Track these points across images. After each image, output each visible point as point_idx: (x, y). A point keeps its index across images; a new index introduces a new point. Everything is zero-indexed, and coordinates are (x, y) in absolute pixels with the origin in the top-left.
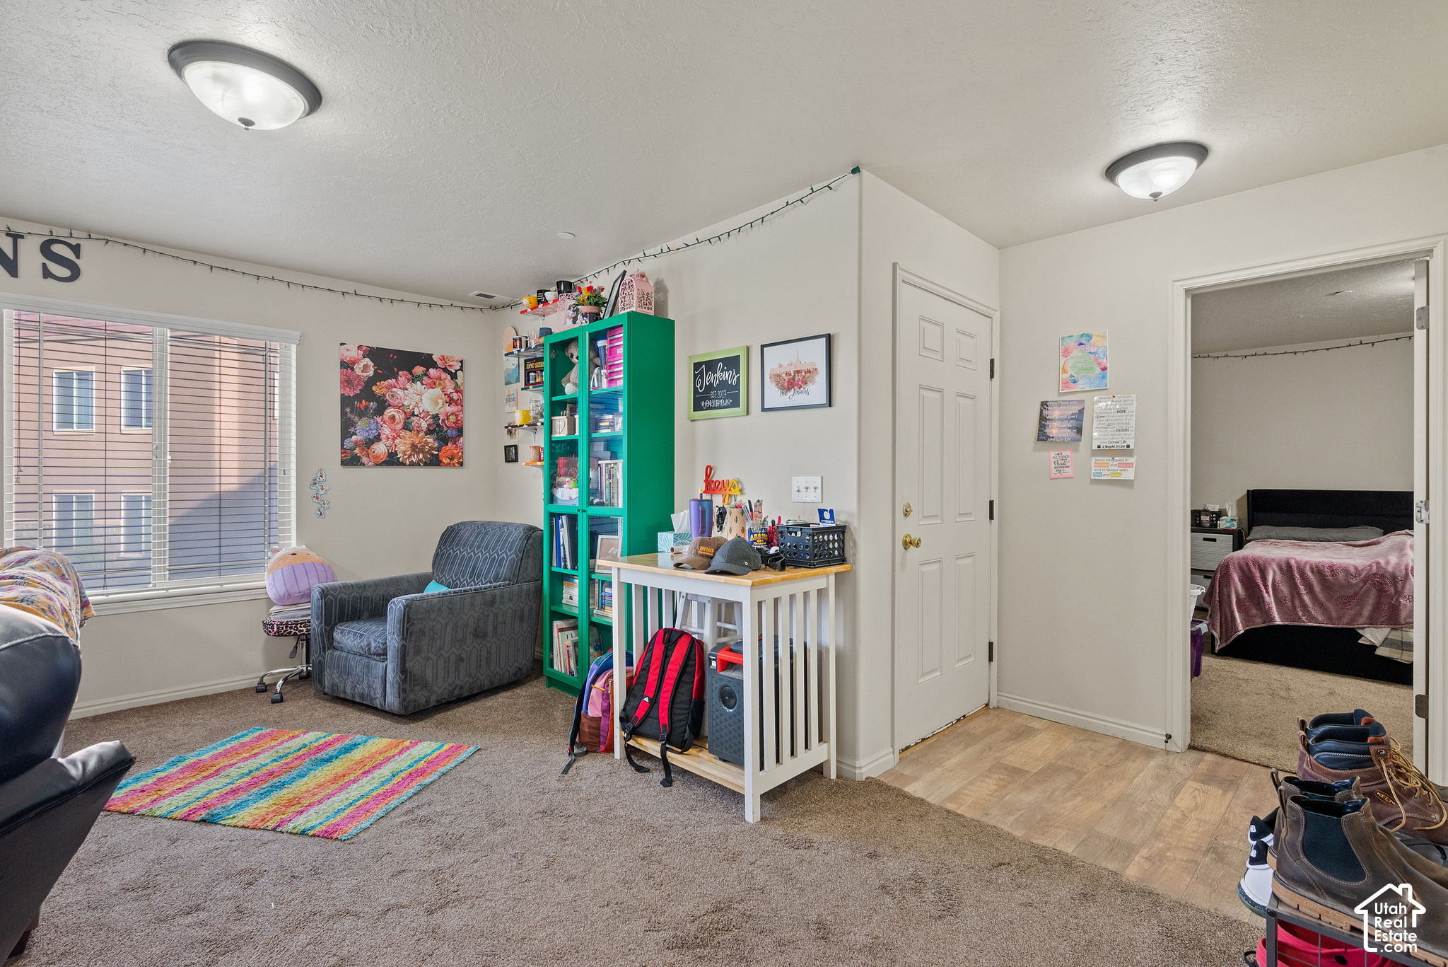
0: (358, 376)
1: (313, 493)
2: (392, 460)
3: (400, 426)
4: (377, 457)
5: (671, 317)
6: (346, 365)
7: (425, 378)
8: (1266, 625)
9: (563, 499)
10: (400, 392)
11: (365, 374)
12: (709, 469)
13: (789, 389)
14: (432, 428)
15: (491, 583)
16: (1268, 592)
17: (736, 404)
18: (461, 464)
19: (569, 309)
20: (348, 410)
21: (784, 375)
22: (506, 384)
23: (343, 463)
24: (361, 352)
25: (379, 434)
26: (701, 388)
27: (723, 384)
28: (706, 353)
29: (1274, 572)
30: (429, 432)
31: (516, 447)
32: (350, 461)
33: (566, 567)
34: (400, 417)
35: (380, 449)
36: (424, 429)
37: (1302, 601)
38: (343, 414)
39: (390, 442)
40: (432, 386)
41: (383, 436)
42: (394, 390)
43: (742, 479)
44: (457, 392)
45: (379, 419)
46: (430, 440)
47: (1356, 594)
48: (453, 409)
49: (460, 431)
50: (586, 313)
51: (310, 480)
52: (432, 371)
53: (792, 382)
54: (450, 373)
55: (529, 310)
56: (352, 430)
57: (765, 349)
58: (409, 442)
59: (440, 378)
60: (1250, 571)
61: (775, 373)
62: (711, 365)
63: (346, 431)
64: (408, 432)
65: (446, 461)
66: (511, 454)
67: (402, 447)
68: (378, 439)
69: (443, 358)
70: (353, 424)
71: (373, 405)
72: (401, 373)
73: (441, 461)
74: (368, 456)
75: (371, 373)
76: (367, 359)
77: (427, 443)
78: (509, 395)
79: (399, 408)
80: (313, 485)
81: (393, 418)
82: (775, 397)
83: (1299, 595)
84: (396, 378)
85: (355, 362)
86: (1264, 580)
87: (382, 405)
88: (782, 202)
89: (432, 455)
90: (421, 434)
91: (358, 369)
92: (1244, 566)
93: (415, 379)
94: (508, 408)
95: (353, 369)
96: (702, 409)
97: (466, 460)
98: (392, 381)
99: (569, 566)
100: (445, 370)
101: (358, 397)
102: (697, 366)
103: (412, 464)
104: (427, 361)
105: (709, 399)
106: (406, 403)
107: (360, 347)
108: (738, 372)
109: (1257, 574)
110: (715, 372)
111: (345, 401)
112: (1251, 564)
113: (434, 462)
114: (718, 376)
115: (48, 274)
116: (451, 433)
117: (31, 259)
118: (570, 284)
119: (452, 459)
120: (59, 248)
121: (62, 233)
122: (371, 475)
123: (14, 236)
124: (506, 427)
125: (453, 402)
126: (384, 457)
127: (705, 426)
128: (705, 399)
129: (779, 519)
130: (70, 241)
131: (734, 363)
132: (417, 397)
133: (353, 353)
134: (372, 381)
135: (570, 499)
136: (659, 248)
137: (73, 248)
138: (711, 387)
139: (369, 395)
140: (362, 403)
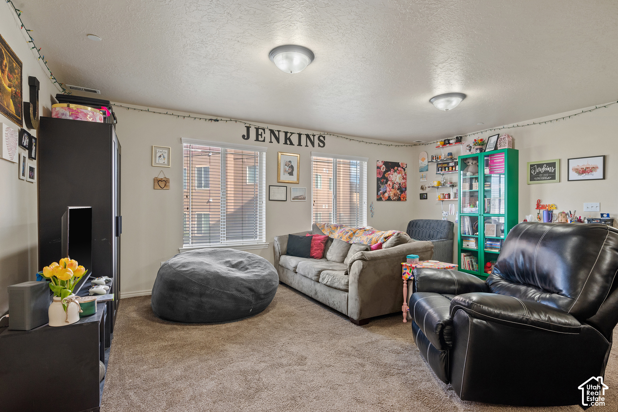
0: (382, 171)
1: (370, 209)
2: (389, 199)
3: (391, 187)
4: (385, 198)
5: (516, 148)
6: (378, 168)
7: (397, 171)
9: (467, 211)
10: (391, 176)
11: (383, 170)
12: (539, 202)
13: (583, 174)
14: (399, 188)
15: (439, 239)
17: (553, 178)
18: (406, 200)
19: (467, 146)
20: (379, 182)
21: (580, 169)
22: (420, 172)
23: (377, 200)
24: (382, 163)
25: (386, 190)
26: (534, 173)
27: (546, 172)
28: (535, 160)
30: (398, 189)
31: (426, 194)
32: (379, 199)
33: (469, 234)
34: (391, 184)
35: (386, 195)
36: (397, 188)
38: (378, 184)
39: (389, 193)
40: (399, 173)
41: (387, 191)
42: (390, 175)
43: (556, 204)
44: (405, 175)
45: (386, 185)
46: (398, 192)
48: (403, 181)
49: (406, 188)
50: (478, 148)
51: (370, 206)
52: (399, 168)
53: (584, 171)
54: (403, 169)
55: (441, 146)
56: (380, 189)
57: (570, 160)
58: (393, 193)
59: (401, 171)
61: (575, 168)
62: (540, 166)
63: (378, 190)
64: (393, 189)
65: (402, 199)
66: (423, 197)
67: (392, 194)
68: (386, 192)
69: (402, 164)
70: (380, 187)
71: (385, 180)
72: (392, 169)
73: (401, 199)
74: (384, 198)
75: (385, 170)
76: (384, 165)
77: (398, 193)
78: (422, 176)
79: (391, 181)
80: (370, 208)
81: (389, 184)
82: (574, 175)
84: (390, 171)
85: (381, 167)
87: (387, 181)
88: (580, 111)
89: (399, 197)
90: (396, 190)
91: (382, 168)
93: (395, 171)
94: (422, 180)
95: (380, 169)
96: (535, 180)
97: (407, 199)
98: (389, 172)
99: (470, 234)
100: (402, 168)
101: (382, 178)
102: (531, 166)
103: (394, 200)
104: (397, 165)
105: (539, 177)
106: (393, 180)
107: (382, 162)
108: (555, 167)
110: (542, 167)
111: (378, 180)
113: (399, 199)
114: (544, 169)
115: (319, 146)
116: (404, 189)
117: (316, 142)
118: (461, 137)
119: (404, 198)
120: (321, 138)
121: (322, 133)
122: (384, 204)
123: (314, 136)
124: (420, 187)
125: (404, 178)
126: (387, 198)
127: (535, 186)
128: (536, 177)
129: (580, 217)
130: (324, 136)
131: (553, 165)
132: (395, 177)
133: (380, 164)
134: (385, 172)
135: (472, 211)
136: (511, 125)
137: (324, 137)
138: (540, 173)
139: (384, 177)
140: (382, 180)
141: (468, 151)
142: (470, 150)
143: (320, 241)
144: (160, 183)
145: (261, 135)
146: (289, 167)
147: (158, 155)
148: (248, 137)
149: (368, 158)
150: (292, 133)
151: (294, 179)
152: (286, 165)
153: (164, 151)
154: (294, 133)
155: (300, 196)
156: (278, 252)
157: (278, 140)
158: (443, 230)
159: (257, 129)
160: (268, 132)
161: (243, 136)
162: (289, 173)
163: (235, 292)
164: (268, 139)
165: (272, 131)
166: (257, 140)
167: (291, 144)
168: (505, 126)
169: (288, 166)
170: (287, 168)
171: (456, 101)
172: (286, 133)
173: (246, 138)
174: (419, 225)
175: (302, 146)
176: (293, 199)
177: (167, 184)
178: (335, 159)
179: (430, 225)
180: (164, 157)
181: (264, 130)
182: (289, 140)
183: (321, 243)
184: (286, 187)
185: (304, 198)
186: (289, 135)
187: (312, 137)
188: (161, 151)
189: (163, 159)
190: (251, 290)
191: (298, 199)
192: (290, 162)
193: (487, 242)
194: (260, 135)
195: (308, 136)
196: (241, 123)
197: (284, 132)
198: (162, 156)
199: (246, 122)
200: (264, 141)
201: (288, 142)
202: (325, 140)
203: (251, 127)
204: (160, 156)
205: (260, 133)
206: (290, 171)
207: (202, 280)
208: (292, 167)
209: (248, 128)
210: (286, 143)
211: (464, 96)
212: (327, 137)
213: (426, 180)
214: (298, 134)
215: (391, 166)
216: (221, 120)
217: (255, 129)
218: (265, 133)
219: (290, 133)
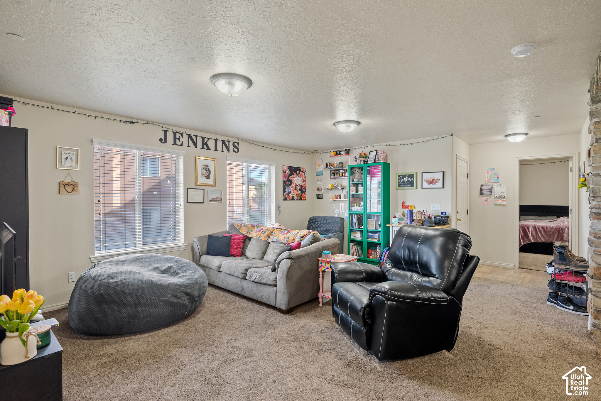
1: (278, 208)
2: (293, 199)
3: (294, 189)
4: (290, 198)
5: (388, 162)
6: (284, 172)
7: (299, 174)
8: (529, 243)
9: (355, 210)
11: (288, 174)
12: (404, 203)
13: (431, 184)
15: (334, 233)
16: (530, 234)
17: (413, 186)
18: (306, 199)
19: (354, 158)
20: (285, 184)
21: (429, 180)
22: (316, 175)
26: (400, 181)
27: (408, 181)
28: (401, 172)
29: (531, 228)
30: (300, 190)
31: (322, 194)
32: (285, 199)
33: (356, 228)
34: (294, 186)
35: (291, 195)
36: (299, 189)
37: (539, 236)
40: (300, 177)
41: (291, 192)
42: (293, 178)
43: (414, 205)
44: (305, 178)
45: (290, 187)
46: (300, 193)
47: (553, 233)
48: (304, 183)
49: (306, 190)
50: (362, 160)
51: (277, 205)
52: (300, 172)
53: (431, 182)
55: (334, 156)
57: (423, 173)
58: (296, 193)
59: (302, 174)
60: (525, 228)
61: (426, 179)
62: (404, 176)
63: (284, 191)
64: (296, 191)
65: (303, 199)
66: (319, 197)
67: (295, 195)
68: (290, 193)
69: (302, 168)
71: (289, 183)
72: (294, 173)
73: (302, 199)
75: (289, 174)
76: (288, 170)
77: (299, 193)
78: (319, 179)
80: (278, 206)
81: (293, 186)
82: (425, 185)
83: (538, 234)
86: (529, 230)
87: (291, 183)
88: (429, 138)
89: (300, 197)
90: (298, 191)
91: (287, 172)
92: (523, 227)
93: (297, 175)
94: (318, 183)
95: (286, 173)
96: (401, 187)
97: (306, 198)
98: (293, 176)
99: (357, 228)
100: (303, 172)
101: (287, 181)
102: (399, 176)
103: (297, 200)
104: (299, 169)
105: (403, 184)
106: (295, 182)
108: (414, 178)
109: (527, 229)
110: (405, 178)
111: (284, 182)
112: (525, 226)
113: (300, 199)
114: (407, 179)
115: (234, 151)
116: (304, 190)
117: (231, 147)
118: (349, 150)
119: (304, 198)
120: (236, 144)
121: (237, 140)
122: (289, 203)
123: (229, 142)
124: (317, 188)
125: (304, 181)
126: (291, 198)
127: (402, 191)
128: (402, 184)
129: (429, 214)
130: (238, 142)
131: (412, 176)
132: (297, 180)
133: (286, 168)
134: (289, 176)
135: (358, 210)
136: (385, 144)
137: (238, 144)
138: (404, 181)
139: (288, 180)
140: (287, 183)
141: (355, 162)
142: (356, 161)
143: (240, 240)
144: (66, 187)
145: (179, 139)
146: (207, 171)
147: (64, 156)
148: (166, 141)
149: (276, 163)
150: (209, 139)
151: (211, 181)
152: (203, 169)
153: (71, 152)
154: (211, 139)
155: (217, 198)
156: (199, 252)
157: (195, 144)
158: (337, 225)
159: (175, 133)
160: (185, 137)
161: (161, 140)
162: (206, 177)
163: (172, 299)
164: (185, 144)
165: (189, 136)
166: (175, 143)
167: (208, 148)
168: (381, 144)
169: (205, 170)
170: (204, 172)
171: (353, 126)
172: (203, 138)
173: (163, 141)
174: (318, 221)
175: (218, 151)
176: (211, 201)
177: (76, 188)
178: (247, 164)
179: (326, 221)
180: (71, 159)
181: (181, 134)
182: (205, 145)
183: (240, 242)
184: (204, 189)
185: (221, 200)
186: (206, 140)
187: (227, 143)
188: (68, 152)
189: (70, 161)
190: (187, 294)
191: (213, 201)
192: (207, 166)
193: (369, 234)
194: (177, 139)
195: (223, 142)
196: (158, 127)
197: (201, 137)
198: (69, 158)
199: (163, 126)
200: (182, 145)
201: (205, 147)
202: (239, 146)
203: (168, 131)
204: (67, 158)
205: (177, 137)
206: (207, 174)
207: (136, 290)
208: (209, 171)
209: (166, 132)
210: (203, 148)
211: (358, 123)
212: (240, 143)
213: (321, 183)
214: (214, 139)
215: (294, 170)
216: (137, 122)
217: (173, 133)
218: (182, 138)
219: (207, 138)
